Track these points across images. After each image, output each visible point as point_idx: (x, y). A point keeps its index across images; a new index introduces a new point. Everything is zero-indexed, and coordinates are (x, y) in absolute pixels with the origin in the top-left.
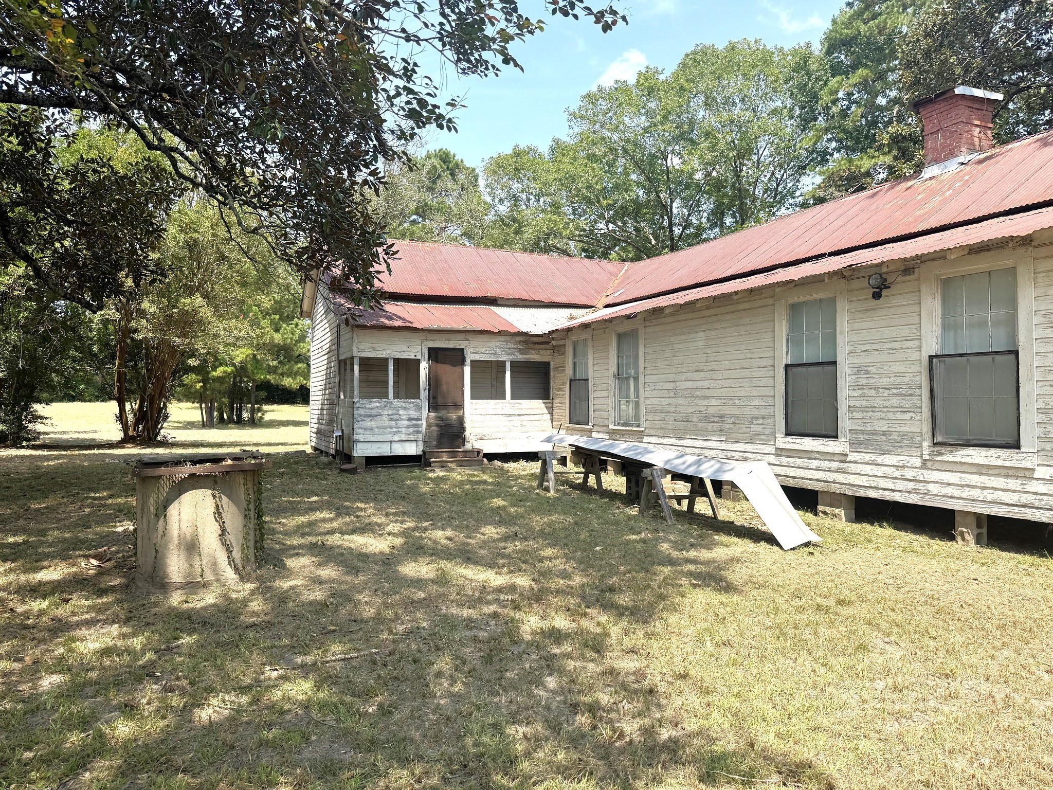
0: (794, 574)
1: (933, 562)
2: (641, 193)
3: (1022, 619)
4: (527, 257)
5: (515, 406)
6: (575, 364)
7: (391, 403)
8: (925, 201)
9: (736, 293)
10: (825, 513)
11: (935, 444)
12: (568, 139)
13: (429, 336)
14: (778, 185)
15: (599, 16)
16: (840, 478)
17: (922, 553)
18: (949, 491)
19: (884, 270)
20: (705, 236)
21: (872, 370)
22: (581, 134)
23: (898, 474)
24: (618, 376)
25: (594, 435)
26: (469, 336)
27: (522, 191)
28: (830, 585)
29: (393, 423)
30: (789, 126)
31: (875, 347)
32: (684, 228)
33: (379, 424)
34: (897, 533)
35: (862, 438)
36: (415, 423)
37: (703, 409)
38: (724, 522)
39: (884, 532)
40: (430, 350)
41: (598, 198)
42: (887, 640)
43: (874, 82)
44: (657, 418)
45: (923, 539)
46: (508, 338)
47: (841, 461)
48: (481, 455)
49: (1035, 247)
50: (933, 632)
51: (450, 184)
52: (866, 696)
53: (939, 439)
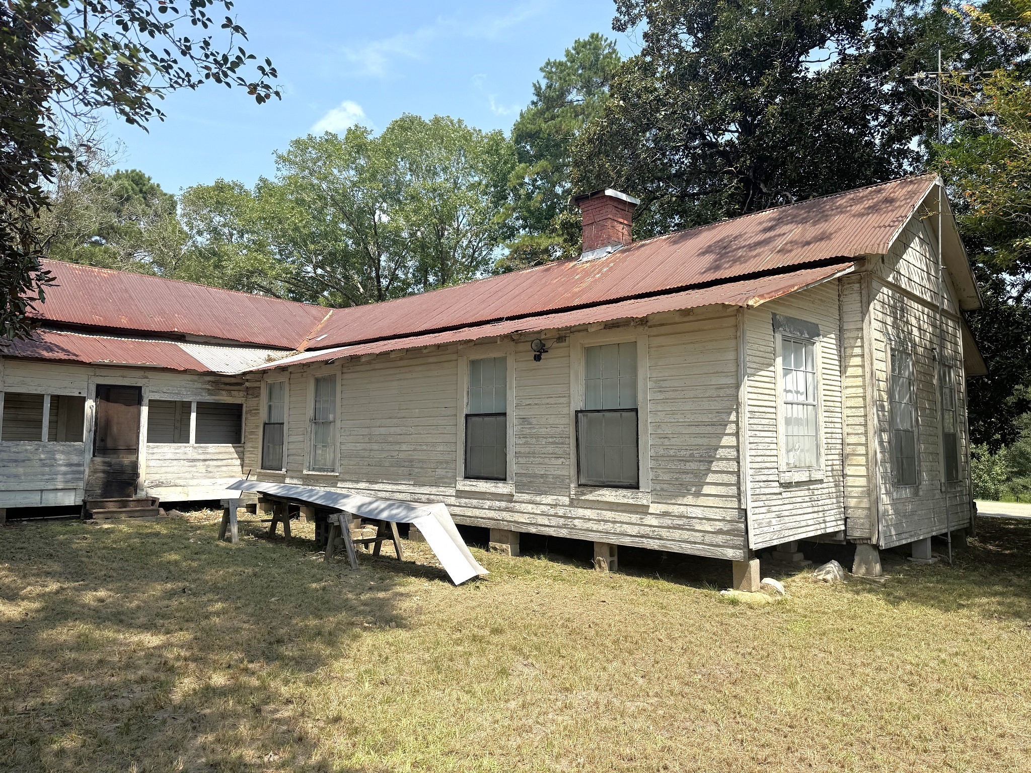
0: (459, 608)
1: (575, 588)
2: (350, 242)
3: (632, 634)
4: (223, 294)
5: (200, 451)
6: (270, 407)
7: (44, 446)
8: (581, 280)
9: (426, 347)
10: (495, 549)
11: (580, 485)
12: (276, 181)
13: (98, 372)
14: (474, 252)
15: (253, 89)
16: (506, 516)
17: (569, 581)
18: (589, 525)
19: (543, 337)
20: (410, 290)
21: (534, 421)
22: (289, 178)
23: (552, 511)
24: (315, 421)
25: (288, 480)
26: (149, 374)
27: (224, 226)
28: (487, 616)
29: (47, 469)
30: (485, 202)
31: (536, 401)
32: (391, 280)
33: (28, 470)
34: (551, 563)
35: (525, 480)
36: (75, 468)
37: (395, 454)
38: (406, 563)
39: (540, 563)
40: (99, 387)
41: (305, 242)
42: (525, 662)
43: (553, 173)
44: (352, 463)
45: (570, 568)
46: (196, 377)
47: (508, 501)
48: (157, 504)
49: (650, 327)
50: (563, 652)
51: (140, 208)
52: (498, 716)
53: (582, 481)
